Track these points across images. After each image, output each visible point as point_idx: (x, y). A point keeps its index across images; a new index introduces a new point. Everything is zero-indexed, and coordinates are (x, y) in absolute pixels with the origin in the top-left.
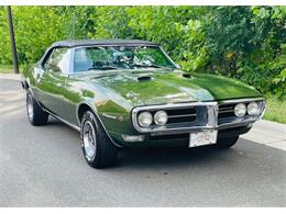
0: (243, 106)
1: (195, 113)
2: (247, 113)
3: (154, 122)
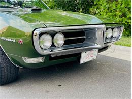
1: (84, 36)
2: (112, 36)
3: (53, 43)
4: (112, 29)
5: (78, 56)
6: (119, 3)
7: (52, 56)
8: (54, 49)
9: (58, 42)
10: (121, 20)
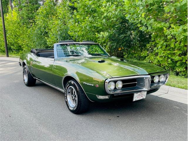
0: (158, 77)
1: (136, 82)
2: (159, 81)
3: (115, 87)
4: (159, 76)
5: (132, 96)
6: (177, 42)
7: (115, 95)
8: (116, 91)
9: (119, 86)
10: (180, 58)
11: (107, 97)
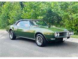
2: (71, 34)
3: (57, 35)
11: (54, 39)
